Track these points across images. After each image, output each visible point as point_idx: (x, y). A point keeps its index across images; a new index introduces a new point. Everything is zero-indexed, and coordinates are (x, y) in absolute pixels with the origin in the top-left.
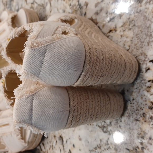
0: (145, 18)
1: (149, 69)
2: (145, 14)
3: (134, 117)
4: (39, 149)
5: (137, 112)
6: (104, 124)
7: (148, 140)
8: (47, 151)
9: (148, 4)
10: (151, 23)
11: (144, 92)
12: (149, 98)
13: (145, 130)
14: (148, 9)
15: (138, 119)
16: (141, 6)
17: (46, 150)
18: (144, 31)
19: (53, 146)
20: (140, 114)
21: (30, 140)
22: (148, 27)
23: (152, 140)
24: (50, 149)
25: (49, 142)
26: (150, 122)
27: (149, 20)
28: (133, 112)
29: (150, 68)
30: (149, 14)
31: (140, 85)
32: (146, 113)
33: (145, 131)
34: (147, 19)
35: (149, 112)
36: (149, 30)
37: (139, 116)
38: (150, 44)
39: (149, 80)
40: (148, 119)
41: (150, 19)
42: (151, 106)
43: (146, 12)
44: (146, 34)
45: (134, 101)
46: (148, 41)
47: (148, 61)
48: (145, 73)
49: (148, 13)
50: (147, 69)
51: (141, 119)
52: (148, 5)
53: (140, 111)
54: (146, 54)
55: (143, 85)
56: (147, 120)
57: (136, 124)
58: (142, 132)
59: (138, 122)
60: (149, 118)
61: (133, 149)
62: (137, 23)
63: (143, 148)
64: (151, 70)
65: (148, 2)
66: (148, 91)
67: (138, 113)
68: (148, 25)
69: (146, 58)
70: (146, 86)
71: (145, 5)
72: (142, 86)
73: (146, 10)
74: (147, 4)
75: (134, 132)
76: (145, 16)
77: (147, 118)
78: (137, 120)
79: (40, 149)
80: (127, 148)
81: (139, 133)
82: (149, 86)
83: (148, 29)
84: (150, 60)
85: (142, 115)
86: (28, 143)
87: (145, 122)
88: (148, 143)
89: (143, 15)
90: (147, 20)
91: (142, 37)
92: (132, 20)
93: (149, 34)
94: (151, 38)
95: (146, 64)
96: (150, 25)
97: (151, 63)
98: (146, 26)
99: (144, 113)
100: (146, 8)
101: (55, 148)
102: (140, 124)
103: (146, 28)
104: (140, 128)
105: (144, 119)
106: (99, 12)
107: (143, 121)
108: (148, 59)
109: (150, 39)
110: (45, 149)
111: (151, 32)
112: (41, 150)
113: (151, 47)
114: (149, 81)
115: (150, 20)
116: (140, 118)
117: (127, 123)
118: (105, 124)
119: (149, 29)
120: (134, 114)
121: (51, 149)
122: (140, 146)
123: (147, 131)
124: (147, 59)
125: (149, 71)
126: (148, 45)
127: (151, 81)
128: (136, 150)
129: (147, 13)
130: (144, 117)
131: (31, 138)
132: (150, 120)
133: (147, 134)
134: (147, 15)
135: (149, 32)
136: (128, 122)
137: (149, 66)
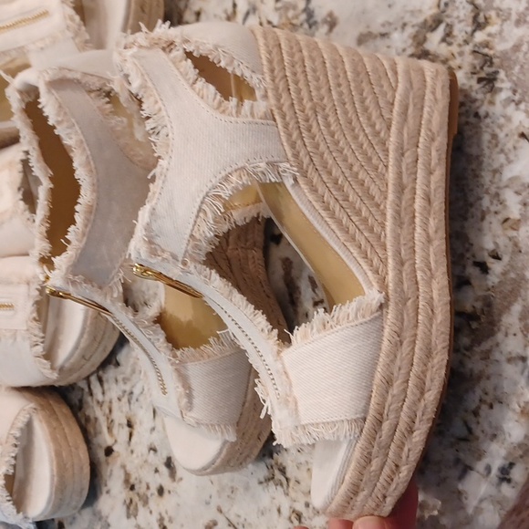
0: (494, 142)
1: (467, 283)
2: (497, 131)
4: (83, 390)
8: (111, 402)
9: (513, 105)
10: (505, 162)
14: (509, 119)
17: (107, 398)
19: (131, 393)
21: (67, 365)
22: (495, 172)
24: (119, 399)
25: (120, 378)
27: (502, 151)
29: (473, 281)
30: (507, 135)
34: (500, 146)
36: (496, 180)
38: (487, 218)
39: (460, 310)
41: (507, 151)
43: (500, 127)
46: (485, 209)
47: (470, 262)
49: (506, 130)
50: (463, 280)
52: (511, 109)
64: (473, 287)
65: (513, 101)
68: (496, 165)
69: (468, 250)
71: (505, 107)
73: (502, 120)
74: (509, 104)
76: (494, 136)
79: (87, 390)
83: (494, 176)
84: (476, 261)
86: (61, 370)
90: (498, 150)
93: (493, 190)
94: (495, 202)
96: (502, 166)
97: (478, 269)
98: (490, 165)
100: (504, 116)
101: (137, 400)
103: (490, 171)
108: (474, 256)
109: (492, 203)
110: (103, 393)
111: (498, 188)
112: (91, 394)
113: (490, 228)
115: (506, 155)
119: (497, 175)
121: (125, 400)
124: (468, 255)
129: (502, 130)
131: (72, 361)
134: (502, 135)
135: (495, 186)
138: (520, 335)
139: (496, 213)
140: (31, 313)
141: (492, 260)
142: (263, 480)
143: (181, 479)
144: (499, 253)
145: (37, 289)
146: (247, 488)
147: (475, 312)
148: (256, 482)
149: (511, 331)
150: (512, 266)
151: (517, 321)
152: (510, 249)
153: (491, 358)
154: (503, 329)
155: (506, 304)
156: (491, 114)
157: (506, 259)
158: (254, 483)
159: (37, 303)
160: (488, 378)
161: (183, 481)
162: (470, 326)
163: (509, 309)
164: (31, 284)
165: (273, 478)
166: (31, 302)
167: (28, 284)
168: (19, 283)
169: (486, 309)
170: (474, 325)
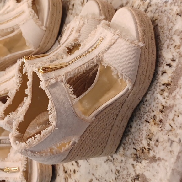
0: (168, 19)
1: (165, 72)
2: (169, 15)
3: (145, 119)
5: (149, 113)
7: (155, 142)
9: (173, 5)
10: (173, 25)
11: (157, 94)
12: (161, 102)
13: (154, 132)
14: (172, 10)
15: (148, 121)
16: (166, 6)
18: (166, 33)
20: (151, 116)
22: (170, 30)
23: (158, 142)
26: (159, 125)
27: (171, 22)
28: (144, 113)
30: (172, 16)
31: (155, 87)
32: (157, 116)
33: (154, 134)
34: (170, 20)
35: (159, 115)
36: (171, 33)
37: (150, 118)
38: (169, 47)
39: (164, 83)
40: (158, 122)
41: (173, 21)
42: (162, 109)
43: (170, 13)
44: (167, 36)
45: (147, 103)
46: (168, 44)
47: (165, 64)
48: (161, 76)
49: (172, 14)
50: (164, 72)
51: (151, 121)
52: (172, 7)
53: (151, 113)
54: (165, 57)
55: (158, 88)
56: (157, 123)
57: (146, 125)
58: (150, 133)
59: (148, 124)
61: (140, 149)
62: (160, 23)
63: (149, 149)
64: (167, 73)
65: (173, 3)
66: (161, 94)
67: (149, 115)
68: (170, 27)
69: (164, 61)
70: (160, 89)
71: (170, 6)
72: (156, 88)
73: (170, 11)
74: (172, 5)
75: (143, 133)
76: (168, 17)
77: (157, 121)
78: (147, 121)
80: (135, 148)
81: (148, 135)
82: (163, 89)
83: (170, 31)
84: (167, 64)
85: (152, 117)
87: (155, 124)
88: (155, 145)
89: (166, 16)
90: (170, 22)
91: (163, 39)
92: (156, 20)
93: (170, 37)
94: (171, 41)
95: (163, 67)
96: (172, 27)
97: (168, 66)
98: (168, 28)
99: (155, 116)
102: (150, 125)
103: (168, 30)
104: (149, 130)
105: (154, 121)
106: (124, 5)
107: (152, 123)
108: (166, 62)
109: (170, 41)
111: (172, 35)
113: (170, 50)
114: (164, 85)
115: (173, 23)
116: (150, 120)
117: (138, 123)
119: (171, 31)
120: (145, 115)
122: (147, 147)
123: (155, 134)
125: (164, 74)
126: (168, 48)
127: (165, 85)
128: (143, 150)
129: (170, 15)
130: (154, 119)
132: (159, 122)
133: (155, 136)
134: (171, 16)
135: (170, 35)
137: (166, 69)
139: (172, 44)
141: (172, 62)
142: (106, 161)
143: (80, 166)
144: (175, 59)
146: (101, 165)
147: (169, 83)
148: (104, 162)
150: (179, 62)
152: (178, 56)
153: (176, 98)
154: (179, 86)
155: (179, 77)
156: (166, 10)
157: (177, 60)
158: (103, 162)
160: (176, 106)
161: (81, 166)
162: (167, 88)
163: (180, 78)
165: (109, 159)
169: (172, 80)
170: (169, 87)
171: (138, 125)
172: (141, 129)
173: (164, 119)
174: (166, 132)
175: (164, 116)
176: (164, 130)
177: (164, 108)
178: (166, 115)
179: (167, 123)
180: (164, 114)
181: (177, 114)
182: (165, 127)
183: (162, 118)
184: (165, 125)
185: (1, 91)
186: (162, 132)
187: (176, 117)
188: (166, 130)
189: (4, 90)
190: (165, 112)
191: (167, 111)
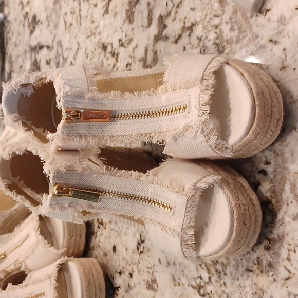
1: (259, 184)
3: (244, 266)
5: (248, 256)
6: (200, 283)
13: (263, 286)
15: (250, 268)
20: (253, 260)
26: (269, 272)
28: (242, 257)
29: (261, 183)
32: (262, 258)
35: (265, 255)
37: (252, 264)
40: (265, 267)
42: (267, 245)
47: (257, 172)
50: (256, 184)
51: (255, 268)
53: (252, 254)
54: (253, 161)
56: (265, 269)
57: (248, 277)
58: (258, 289)
59: (251, 274)
60: (267, 265)
64: (262, 186)
67: (250, 258)
69: (253, 167)
75: (246, 292)
77: (264, 265)
78: (249, 270)
81: (254, 293)
84: (259, 170)
85: (256, 262)
87: (262, 272)
95: (255, 177)
99: (258, 258)
102: (255, 276)
104: (255, 283)
105: (259, 267)
107: (258, 271)
108: (257, 168)
116: (253, 266)
117: (235, 277)
118: (202, 281)
120: (244, 260)
123: (265, 288)
124: (254, 169)
130: (259, 264)
132: (268, 268)
133: (266, 293)
136: (236, 275)
137: (259, 179)
138: (294, 202)
140: (54, 294)
141: (266, 166)
144: (268, 161)
145: (55, 280)
147: (268, 199)
149: (289, 202)
150: (277, 165)
151: (290, 194)
152: (273, 156)
153: (285, 222)
154: (285, 202)
155: (281, 187)
157: (273, 162)
159: (56, 288)
160: (288, 235)
162: (268, 208)
163: (284, 189)
164: (51, 278)
166: (53, 288)
167: (50, 278)
168: (45, 279)
169: (273, 195)
171: (237, 280)
172: (241, 285)
173: (274, 260)
174: (282, 281)
175: (272, 256)
176: (279, 279)
177: (270, 243)
178: (276, 253)
179: (279, 266)
180: (272, 252)
181: (293, 249)
182: (279, 273)
183: (271, 260)
184: (278, 270)
185: (10, 265)
186: (276, 283)
187: (292, 253)
188: (281, 279)
189: (15, 262)
190: (273, 249)
191: (277, 246)
